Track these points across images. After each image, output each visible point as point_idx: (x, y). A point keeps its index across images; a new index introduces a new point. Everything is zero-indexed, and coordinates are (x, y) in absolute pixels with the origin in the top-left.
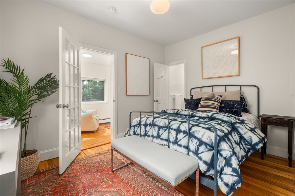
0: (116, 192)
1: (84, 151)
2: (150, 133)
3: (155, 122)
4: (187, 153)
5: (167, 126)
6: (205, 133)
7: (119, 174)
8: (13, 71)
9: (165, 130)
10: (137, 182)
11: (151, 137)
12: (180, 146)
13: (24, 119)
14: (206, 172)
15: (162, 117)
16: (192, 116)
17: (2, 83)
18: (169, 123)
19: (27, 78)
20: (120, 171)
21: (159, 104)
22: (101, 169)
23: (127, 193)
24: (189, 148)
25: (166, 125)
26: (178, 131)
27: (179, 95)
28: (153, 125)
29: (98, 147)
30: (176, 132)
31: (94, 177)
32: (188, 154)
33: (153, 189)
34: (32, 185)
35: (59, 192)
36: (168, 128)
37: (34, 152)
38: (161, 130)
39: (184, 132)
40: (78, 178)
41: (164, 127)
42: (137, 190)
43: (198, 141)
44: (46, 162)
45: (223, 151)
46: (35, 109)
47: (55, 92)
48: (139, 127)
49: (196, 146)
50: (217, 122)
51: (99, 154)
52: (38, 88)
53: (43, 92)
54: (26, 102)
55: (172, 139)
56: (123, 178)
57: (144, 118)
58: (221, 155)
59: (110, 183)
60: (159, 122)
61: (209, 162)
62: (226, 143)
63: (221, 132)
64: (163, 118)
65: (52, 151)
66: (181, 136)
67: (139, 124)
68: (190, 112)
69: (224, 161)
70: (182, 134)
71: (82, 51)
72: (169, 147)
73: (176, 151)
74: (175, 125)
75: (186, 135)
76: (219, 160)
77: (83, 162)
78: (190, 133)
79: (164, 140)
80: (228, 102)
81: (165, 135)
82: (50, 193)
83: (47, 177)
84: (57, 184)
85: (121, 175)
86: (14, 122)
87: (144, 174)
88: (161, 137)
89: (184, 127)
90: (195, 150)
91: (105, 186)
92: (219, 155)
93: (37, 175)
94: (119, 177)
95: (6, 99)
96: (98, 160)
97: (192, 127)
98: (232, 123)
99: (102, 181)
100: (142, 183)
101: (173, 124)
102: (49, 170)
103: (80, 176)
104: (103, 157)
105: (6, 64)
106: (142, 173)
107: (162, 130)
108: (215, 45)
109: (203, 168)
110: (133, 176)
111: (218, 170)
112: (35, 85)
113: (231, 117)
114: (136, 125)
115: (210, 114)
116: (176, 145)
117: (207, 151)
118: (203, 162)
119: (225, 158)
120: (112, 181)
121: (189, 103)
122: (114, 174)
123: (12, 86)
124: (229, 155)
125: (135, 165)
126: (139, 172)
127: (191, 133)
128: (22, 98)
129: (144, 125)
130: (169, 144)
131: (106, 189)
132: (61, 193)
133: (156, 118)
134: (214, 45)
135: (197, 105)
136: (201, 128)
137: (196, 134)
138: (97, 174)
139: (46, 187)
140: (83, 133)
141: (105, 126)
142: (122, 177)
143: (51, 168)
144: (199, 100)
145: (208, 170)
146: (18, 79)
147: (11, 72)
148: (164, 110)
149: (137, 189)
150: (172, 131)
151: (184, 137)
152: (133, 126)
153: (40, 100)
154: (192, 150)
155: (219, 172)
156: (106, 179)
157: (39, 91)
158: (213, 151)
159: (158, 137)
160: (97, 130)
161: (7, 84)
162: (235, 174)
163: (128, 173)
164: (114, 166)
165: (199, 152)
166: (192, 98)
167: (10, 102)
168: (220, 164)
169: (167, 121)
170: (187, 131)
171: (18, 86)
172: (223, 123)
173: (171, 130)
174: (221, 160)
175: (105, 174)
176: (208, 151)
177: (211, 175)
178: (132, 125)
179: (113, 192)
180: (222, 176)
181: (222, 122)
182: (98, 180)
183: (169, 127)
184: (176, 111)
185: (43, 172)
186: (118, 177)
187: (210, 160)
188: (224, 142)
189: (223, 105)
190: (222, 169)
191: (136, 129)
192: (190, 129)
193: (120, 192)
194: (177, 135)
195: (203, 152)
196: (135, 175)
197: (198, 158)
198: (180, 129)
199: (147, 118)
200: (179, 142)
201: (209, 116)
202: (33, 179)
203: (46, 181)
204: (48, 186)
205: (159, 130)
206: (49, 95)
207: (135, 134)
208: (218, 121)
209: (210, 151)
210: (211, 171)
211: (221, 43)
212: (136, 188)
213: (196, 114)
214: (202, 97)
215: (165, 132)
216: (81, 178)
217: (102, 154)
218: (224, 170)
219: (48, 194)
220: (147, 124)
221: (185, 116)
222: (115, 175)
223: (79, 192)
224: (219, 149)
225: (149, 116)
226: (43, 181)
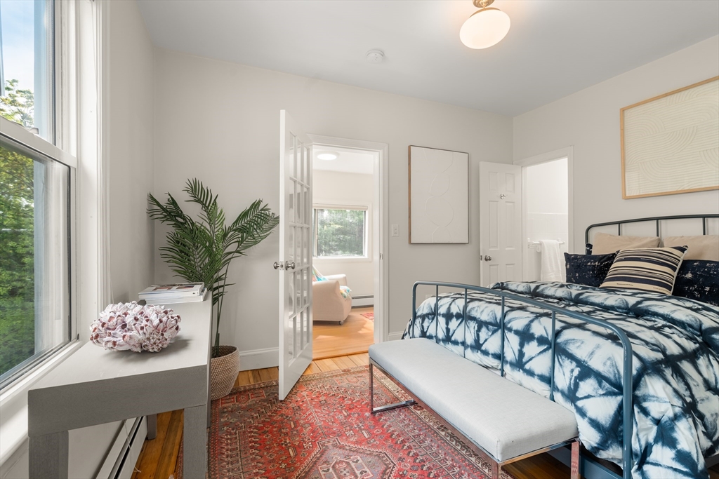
0: (375, 456)
1: (318, 361)
2: (458, 336)
3: (470, 311)
4: (548, 394)
5: (498, 321)
6: (598, 347)
7: (386, 420)
8: (202, 200)
9: (494, 332)
10: (423, 445)
11: (460, 345)
12: (530, 373)
13: (217, 288)
14: (597, 449)
15: (492, 299)
16: (577, 301)
17: (187, 221)
18: (504, 315)
19: (221, 212)
20: (388, 414)
21: (496, 267)
22: (350, 405)
23: (400, 464)
24: (554, 382)
25: (496, 319)
26: (525, 336)
27: (555, 242)
28: (464, 317)
29: (346, 357)
30: (521, 339)
31: (333, 417)
32: (552, 399)
33: (459, 467)
34: (227, 412)
35: (271, 432)
36: (500, 326)
37: (231, 350)
38: (484, 330)
39: (542, 340)
40: (304, 414)
41: (491, 324)
42: (423, 463)
43: (577, 366)
44: (250, 374)
45: (650, 400)
46: (234, 270)
47: (266, 236)
48: (433, 319)
49: (571, 379)
50: (649, 324)
51: (347, 372)
52: (239, 230)
53: (247, 238)
54: (219, 256)
55: (510, 355)
56: (393, 431)
57: (446, 299)
58: (645, 412)
59: (365, 435)
60: (479, 311)
61: (608, 425)
62: (662, 380)
63: (653, 350)
64: (490, 302)
65: (261, 354)
66: (532, 349)
67: (434, 314)
68: (575, 290)
69: (655, 428)
70: (534, 344)
71: (315, 150)
72: (502, 375)
73: (521, 385)
74: (518, 321)
75: (546, 347)
76: (636, 423)
77: (314, 383)
78: (556, 344)
79: (490, 356)
80: (707, 267)
81: (493, 344)
82: (255, 430)
83: (250, 402)
84: (267, 417)
85: (388, 423)
86: (203, 291)
87: (443, 431)
88: (483, 348)
89: (542, 328)
90: (569, 388)
91: (353, 439)
92: (636, 409)
93: (234, 394)
94: (385, 427)
95: (191, 250)
96: (345, 384)
97: (564, 328)
98: (703, 327)
99: (348, 428)
100: (434, 449)
101: (514, 319)
102: (254, 389)
103: (308, 410)
104: (355, 380)
105: (192, 188)
106: (438, 428)
107: (487, 331)
108: (669, 98)
109: (590, 437)
110: (417, 432)
111: (633, 450)
112: (234, 223)
113: (705, 312)
114: (427, 315)
115: (632, 301)
116: (519, 371)
117: (601, 395)
118: (590, 423)
119: (657, 422)
120: (369, 433)
121: (579, 266)
122: (374, 418)
123: (200, 228)
124: (670, 414)
125: (423, 409)
126: (431, 424)
127: (559, 344)
128: (214, 249)
129: (444, 315)
130: (502, 366)
131: (356, 445)
132: (273, 435)
133: (472, 300)
134: (664, 100)
135: (602, 274)
136: (589, 333)
137: (572, 349)
138: (341, 412)
139: (249, 418)
140: (316, 323)
141: (364, 313)
142: (392, 429)
143: (257, 386)
144: (611, 258)
145: (603, 445)
146: (208, 213)
147: (198, 201)
148: (502, 283)
149: (423, 461)
150: (510, 336)
151: (541, 352)
152: (420, 316)
153: (240, 253)
154: (560, 387)
155: (636, 455)
156: (358, 425)
157: (240, 236)
158: (619, 398)
159: (477, 346)
160: (346, 321)
161: (193, 224)
162: (685, 470)
163: (407, 422)
164: (375, 402)
165: (579, 394)
166: (589, 252)
167: (198, 256)
168: (640, 436)
169: (498, 311)
170: (550, 339)
171: (208, 227)
172: (670, 327)
173: (509, 333)
174: (642, 423)
175: (356, 415)
176: (604, 395)
177: (615, 462)
178: (419, 314)
179: (370, 454)
180: (646, 467)
181: (668, 324)
182: (342, 424)
183: (504, 324)
184: (533, 286)
185: (245, 391)
186: (383, 427)
187: (611, 420)
188: (658, 377)
189: (689, 275)
190: (647, 450)
191: (426, 324)
192: (557, 334)
193: (384, 459)
194: (522, 345)
195: (588, 397)
196: (420, 430)
197: (574, 411)
198: (532, 331)
199: (454, 301)
200: (528, 364)
201: (627, 304)
202: (229, 401)
203: (249, 409)
204: (253, 418)
205: (479, 330)
206: (256, 243)
207: (424, 335)
208: (654, 321)
209: (609, 397)
210: (611, 450)
211: (686, 92)
212: (420, 458)
213: (588, 297)
214: (618, 252)
215: (493, 336)
216: (309, 415)
217: (354, 373)
218: (651, 452)
219: (252, 432)
220: (452, 314)
221: (556, 301)
222: (376, 422)
223: (304, 441)
224: (638, 393)
225: (459, 294)
226: (243, 408)
